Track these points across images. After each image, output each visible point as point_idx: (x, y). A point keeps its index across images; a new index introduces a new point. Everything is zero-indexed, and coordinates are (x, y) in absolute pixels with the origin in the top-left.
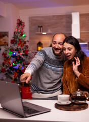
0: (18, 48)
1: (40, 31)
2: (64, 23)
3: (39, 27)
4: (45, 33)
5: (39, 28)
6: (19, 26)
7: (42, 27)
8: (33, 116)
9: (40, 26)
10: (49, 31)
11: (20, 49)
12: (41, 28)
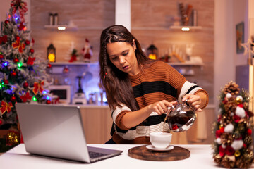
0: (14, 52)
1: (54, 24)
2: (101, 11)
3: (51, 15)
4: (63, 28)
5: (51, 18)
6: (16, 9)
7: (56, 15)
8: (99, 160)
9: (54, 12)
10: (72, 25)
11: (18, 56)
12: (56, 18)
